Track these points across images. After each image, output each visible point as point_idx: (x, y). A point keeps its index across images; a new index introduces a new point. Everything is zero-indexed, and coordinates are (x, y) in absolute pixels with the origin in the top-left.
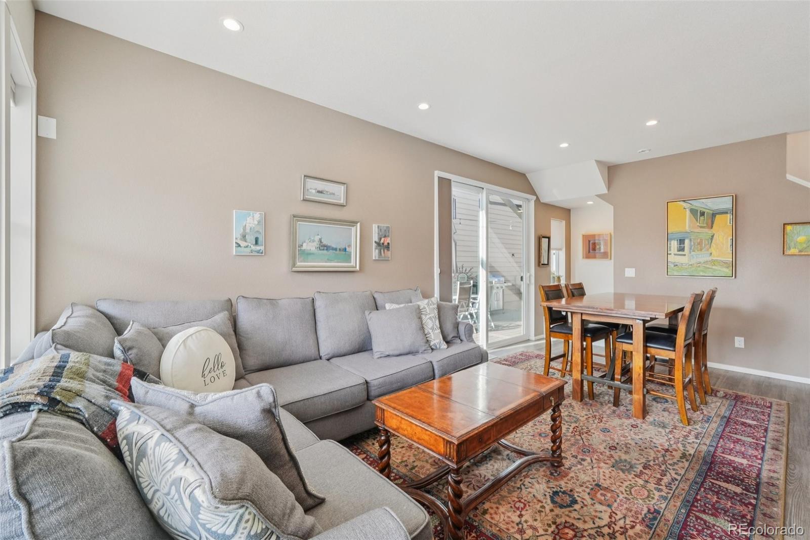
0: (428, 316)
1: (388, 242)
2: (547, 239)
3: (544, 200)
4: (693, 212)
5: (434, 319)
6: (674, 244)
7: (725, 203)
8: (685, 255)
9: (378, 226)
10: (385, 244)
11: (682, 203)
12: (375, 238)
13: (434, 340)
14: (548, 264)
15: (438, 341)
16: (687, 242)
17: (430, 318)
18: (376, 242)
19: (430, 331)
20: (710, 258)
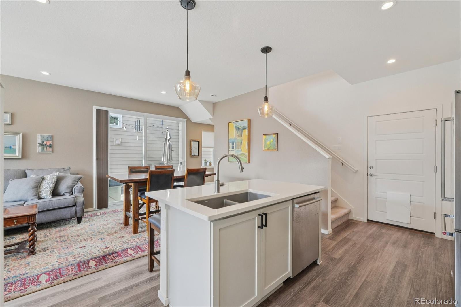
0: (47, 182)
1: (50, 143)
2: (198, 142)
3: (194, 120)
4: (236, 127)
5: (49, 184)
6: (231, 144)
7: (246, 124)
8: (234, 151)
9: (41, 135)
10: (47, 144)
11: (233, 123)
12: (39, 141)
13: (44, 194)
14: (198, 156)
15: (46, 194)
16: (234, 143)
17: (48, 183)
18: (38, 143)
19: (44, 189)
20: (241, 153)
